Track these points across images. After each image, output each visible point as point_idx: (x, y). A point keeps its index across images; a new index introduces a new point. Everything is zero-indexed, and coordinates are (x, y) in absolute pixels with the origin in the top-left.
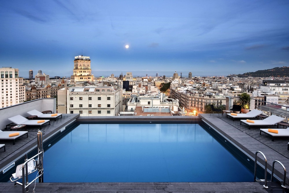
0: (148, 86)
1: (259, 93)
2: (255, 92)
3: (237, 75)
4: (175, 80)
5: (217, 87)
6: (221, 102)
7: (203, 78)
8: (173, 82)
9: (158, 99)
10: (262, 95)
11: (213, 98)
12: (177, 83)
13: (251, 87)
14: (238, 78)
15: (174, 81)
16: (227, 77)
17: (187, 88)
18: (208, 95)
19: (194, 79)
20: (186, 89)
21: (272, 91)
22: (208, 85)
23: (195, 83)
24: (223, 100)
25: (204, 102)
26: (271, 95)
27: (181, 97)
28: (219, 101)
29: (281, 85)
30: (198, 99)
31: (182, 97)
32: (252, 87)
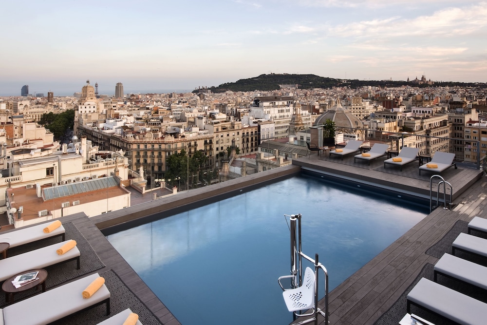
0: (15, 123)
1: (250, 121)
2: (244, 119)
3: (209, 89)
4: (86, 103)
5: (182, 115)
6: (196, 145)
7: (148, 97)
8: (82, 109)
9: (73, 156)
10: (254, 123)
11: (183, 139)
12: (92, 110)
13: (236, 110)
14: (211, 94)
15: (83, 107)
16: (193, 92)
17: (124, 121)
18: (171, 134)
19: (130, 100)
20: (120, 124)
21: (266, 114)
22: (165, 112)
23: (137, 109)
24: (199, 139)
25: (165, 151)
26: (266, 123)
27: (111, 144)
28: (193, 143)
29: (277, 103)
30: (153, 144)
31: (114, 145)
32: (238, 110)
